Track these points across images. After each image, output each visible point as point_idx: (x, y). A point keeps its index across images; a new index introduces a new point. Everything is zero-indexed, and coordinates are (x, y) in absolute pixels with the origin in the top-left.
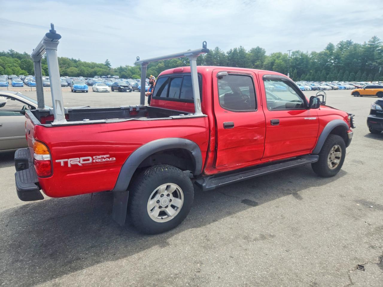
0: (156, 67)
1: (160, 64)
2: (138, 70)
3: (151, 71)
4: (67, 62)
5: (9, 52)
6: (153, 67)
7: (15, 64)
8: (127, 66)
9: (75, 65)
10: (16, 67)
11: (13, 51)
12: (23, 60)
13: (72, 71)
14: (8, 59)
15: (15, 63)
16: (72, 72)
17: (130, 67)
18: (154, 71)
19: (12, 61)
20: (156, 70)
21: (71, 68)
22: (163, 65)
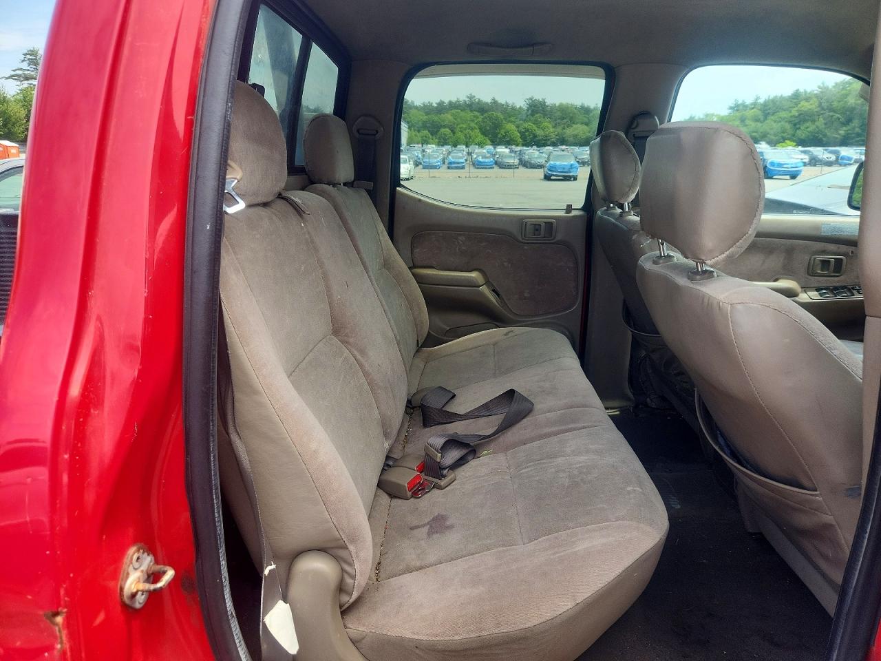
0: (790, 112)
1: (806, 104)
2: (737, 123)
3: (773, 123)
4: (570, 113)
5: (467, 99)
6: (783, 114)
7: (473, 125)
8: (707, 115)
9: (586, 120)
10: (472, 130)
11: (474, 97)
12: (486, 115)
13: (576, 132)
14: (462, 114)
15: (473, 121)
16: (575, 136)
17: (716, 116)
18: (782, 123)
19: (469, 119)
20: (790, 122)
21: (574, 126)
22: (814, 106)
